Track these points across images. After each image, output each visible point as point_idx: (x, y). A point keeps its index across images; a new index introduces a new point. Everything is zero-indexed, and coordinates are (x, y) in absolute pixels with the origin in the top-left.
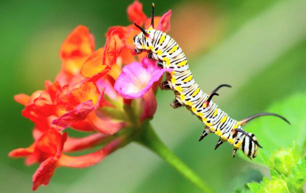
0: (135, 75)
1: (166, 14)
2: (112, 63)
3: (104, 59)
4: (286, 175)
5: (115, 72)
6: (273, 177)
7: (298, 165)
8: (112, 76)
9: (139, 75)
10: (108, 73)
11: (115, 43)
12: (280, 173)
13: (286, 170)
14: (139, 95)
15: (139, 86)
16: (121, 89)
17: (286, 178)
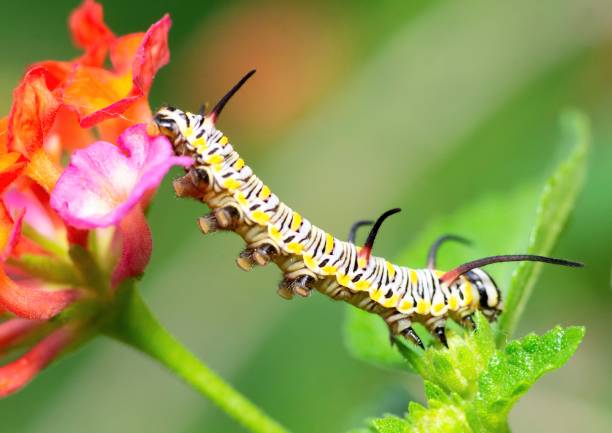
0: (101, 173)
1: (158, 23)
2: (33, 146)
3: (11, 139)
4: (464, 395)
5: (43, 169)
6: (432, 401)
7: (491, 369)
8: (36, 179)
9: (109, 172)
10: (24, 173)
11: (37, 100)
12: (448, 392)
13: (464, 382)
14: (110, 219)
15: (110, 200)
16: (67, 205)
17: (463, 402)
